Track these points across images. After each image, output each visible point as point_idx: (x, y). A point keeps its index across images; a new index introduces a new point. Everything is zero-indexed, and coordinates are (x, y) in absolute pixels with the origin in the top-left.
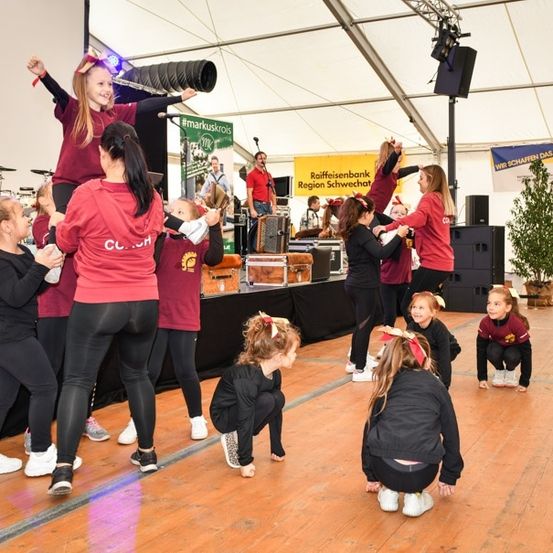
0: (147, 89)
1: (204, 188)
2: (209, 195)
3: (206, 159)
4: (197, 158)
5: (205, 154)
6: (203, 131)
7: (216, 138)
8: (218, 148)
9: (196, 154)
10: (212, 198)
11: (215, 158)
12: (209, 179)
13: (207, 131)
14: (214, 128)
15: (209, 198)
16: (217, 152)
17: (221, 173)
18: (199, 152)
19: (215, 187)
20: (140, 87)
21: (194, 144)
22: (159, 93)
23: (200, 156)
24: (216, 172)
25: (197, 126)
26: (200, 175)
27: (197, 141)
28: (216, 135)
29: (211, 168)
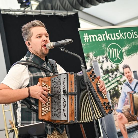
0: (59, 13)
1: (120, 101)
2: (128, 106)
3: (117, 70)
4: (107, 72)
5: (114, 66)
6: (107, 42)
7: (123, 46)
8: (127, 55)
9: (105, 68)
10: (132, 109)
11: (126, 67)
12: (124, 90)
13: (112, 41)
14: (119, 36)
15: (128, 110)
16: (127, 60)
17: (135, 81)
18: (108, 65)
19: (132, 97)
20: (52, 12)
21: (100, 57)
22: (70, 13)
23: (110, 68)
24: (131, 81)
25: (101, 38)
26: (114, 89)
27: (103, 54)
28: (122, 43)
29: (124, 78)
